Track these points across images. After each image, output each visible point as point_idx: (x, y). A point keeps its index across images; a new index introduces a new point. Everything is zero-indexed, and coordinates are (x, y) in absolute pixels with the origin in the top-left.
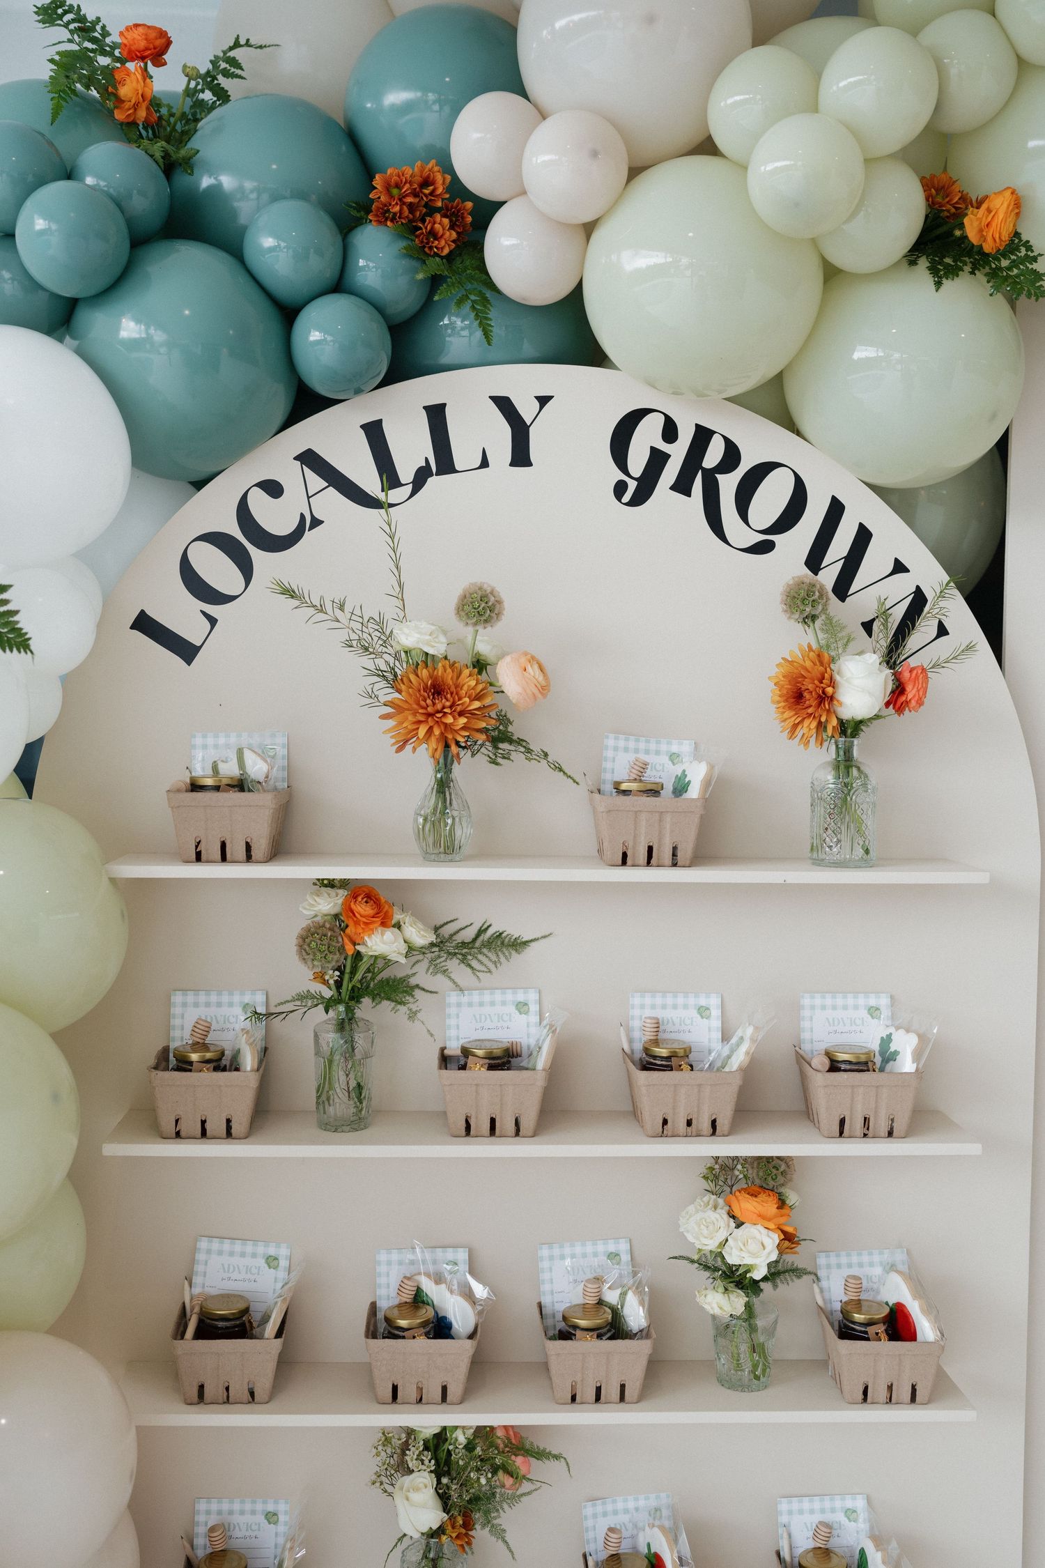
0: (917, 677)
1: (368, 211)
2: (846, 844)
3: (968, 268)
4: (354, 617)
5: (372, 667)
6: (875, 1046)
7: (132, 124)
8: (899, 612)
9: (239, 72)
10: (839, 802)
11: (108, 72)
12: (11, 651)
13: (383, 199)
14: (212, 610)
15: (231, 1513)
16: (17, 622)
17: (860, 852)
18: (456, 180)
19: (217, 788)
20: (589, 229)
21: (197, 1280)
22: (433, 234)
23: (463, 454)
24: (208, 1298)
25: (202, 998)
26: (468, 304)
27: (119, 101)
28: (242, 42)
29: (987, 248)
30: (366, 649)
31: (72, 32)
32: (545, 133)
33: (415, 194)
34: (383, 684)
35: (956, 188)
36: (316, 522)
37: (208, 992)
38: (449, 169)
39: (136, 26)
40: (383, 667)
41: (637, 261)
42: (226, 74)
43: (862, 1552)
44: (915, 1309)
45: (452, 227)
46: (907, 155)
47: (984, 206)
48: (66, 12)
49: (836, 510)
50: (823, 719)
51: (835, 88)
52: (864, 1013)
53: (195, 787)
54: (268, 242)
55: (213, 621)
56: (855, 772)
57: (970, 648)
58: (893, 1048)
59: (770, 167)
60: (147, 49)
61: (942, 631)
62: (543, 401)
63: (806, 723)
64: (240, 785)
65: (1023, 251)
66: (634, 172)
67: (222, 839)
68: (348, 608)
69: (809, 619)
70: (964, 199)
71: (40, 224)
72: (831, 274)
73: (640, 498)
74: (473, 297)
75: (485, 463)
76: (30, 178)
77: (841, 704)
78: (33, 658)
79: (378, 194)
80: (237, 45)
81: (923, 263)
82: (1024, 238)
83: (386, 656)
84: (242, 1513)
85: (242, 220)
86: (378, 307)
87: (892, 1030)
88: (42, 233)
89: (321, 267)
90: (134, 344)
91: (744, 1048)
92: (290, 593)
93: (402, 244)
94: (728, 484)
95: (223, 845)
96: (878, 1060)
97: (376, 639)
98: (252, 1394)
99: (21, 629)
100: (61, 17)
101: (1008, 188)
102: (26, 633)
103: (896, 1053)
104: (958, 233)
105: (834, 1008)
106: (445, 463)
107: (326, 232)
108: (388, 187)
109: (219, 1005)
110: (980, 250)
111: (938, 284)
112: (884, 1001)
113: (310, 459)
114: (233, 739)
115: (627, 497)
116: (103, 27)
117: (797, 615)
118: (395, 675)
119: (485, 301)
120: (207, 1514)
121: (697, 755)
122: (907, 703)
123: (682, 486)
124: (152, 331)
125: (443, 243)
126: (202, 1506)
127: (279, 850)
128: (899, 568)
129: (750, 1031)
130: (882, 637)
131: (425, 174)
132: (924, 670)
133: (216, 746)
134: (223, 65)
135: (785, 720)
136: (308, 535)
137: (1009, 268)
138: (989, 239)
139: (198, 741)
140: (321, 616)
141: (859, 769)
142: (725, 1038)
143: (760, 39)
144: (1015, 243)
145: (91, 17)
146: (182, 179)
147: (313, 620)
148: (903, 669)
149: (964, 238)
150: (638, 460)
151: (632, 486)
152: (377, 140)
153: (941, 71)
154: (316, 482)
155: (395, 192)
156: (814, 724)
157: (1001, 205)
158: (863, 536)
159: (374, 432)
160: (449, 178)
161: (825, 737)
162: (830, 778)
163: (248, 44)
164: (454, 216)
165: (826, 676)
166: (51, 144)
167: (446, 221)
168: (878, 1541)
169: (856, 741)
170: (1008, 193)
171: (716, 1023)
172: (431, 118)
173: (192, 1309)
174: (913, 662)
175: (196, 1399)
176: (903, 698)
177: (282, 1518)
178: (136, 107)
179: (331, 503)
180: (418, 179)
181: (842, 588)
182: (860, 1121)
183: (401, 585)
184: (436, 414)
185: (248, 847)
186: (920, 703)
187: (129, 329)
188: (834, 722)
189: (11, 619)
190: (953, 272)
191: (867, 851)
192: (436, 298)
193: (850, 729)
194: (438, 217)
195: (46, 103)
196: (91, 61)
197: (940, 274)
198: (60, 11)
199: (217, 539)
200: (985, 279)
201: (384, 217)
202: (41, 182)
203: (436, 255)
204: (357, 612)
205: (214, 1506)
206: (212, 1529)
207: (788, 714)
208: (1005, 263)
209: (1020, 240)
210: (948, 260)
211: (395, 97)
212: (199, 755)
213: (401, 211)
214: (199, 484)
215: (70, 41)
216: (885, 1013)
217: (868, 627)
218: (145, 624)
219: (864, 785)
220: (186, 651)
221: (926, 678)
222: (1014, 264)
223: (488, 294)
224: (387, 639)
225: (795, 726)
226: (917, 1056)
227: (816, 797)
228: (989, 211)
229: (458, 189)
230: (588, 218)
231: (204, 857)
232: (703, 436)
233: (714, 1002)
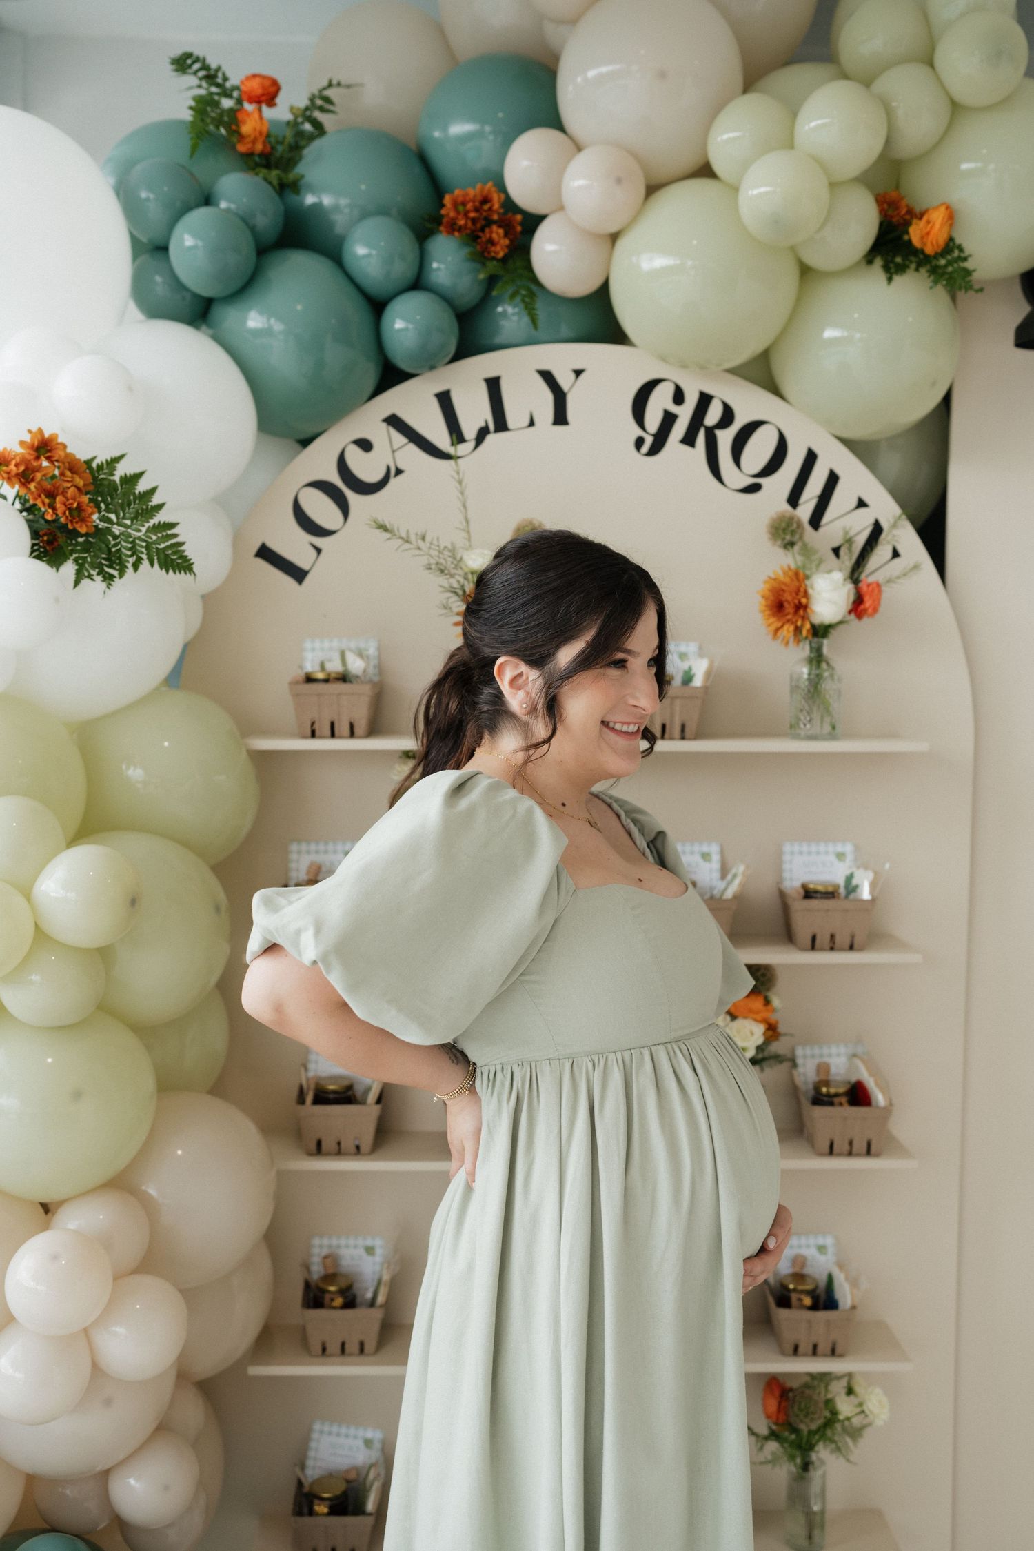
0: (873, 591)
1: (440, 224)
2: (817, 721)
3: (913, 266)
4: (433, 547)
5: (446, 585)
6: (841, 881)
7: (249, 155)
8: (861, 540)
9: (331, 108)
10: (812, 690)
11: (232, 112)
12: (180, 572)
13: (452, 214)
14: (318, 541)
15: (338, 1247)
16: (184, 551)
17: (827, 728)
18: (508, 197)
19: (326, 681)
20: (614, 237)
21: (311, 1066)
22: (491, 242)
23: (514, 416)
24: (320, 1078)
25: (313, 847)
26: (518, 299)
27: (241, 137)
28: (334, 82)
29: (929, 250)
30: (442, 571)
31: (201, 79)
32: (581, 162)
33: (477, 210)
34: (456, 598)
35: (904, 203)
36: (399, 472)
37: (317, 843)
38: (502, 188)
39: (254, 76)
40: (456, 585)
41: (654, 262)
42: (322, 109)
43: (830, 1279)
44: (871, 1084)
45: (506, 235)
46: (864, 179)
47: (925, 218)
48: (194, 62)
49: (811, 458)
50: (799, 623)
51: (807, 127)
52: (833, 858)
53: (309, 679)
54: (361, 251)
55: (319, 551)
56: (824, 665)
57: (916, 567)
58: (854, 882)
59: (755, 192)
60: (263, 95)
61: (896, 554)
62: (578, 373)
63: (786, 627)
64: (344, 678)
65: (956, 253)
66: (652, 189)
67: (332, 720)
68: (428, 539)
69: (789, 545)
70: (910, 212)
71: (189, 241)
72: (805, 271)
73: (655, 449)
74: (524, 292)
75: (532, 424)
76: (178, 204)
77: (813, 612)
78: (195, 579)
79: (448, 211)
80: (330, 85)
81: (878, 262)
82: (958, 241)
83: (458, 577)
84: (347, 1246)
85: (339, 229)
86: (445, 298)
87: (854, 869)
88: (191, 248)
89: (403, 270)
90: (257, 333)
91: (737, 882)
92: (383, 528)
93: (467, 250)
94: (725, 438)
95: (332, 725)
96: (842, 891)
97: (449, 563)
98: (358, 1148)
99: (187, 556)
100: (190, 66)
101: (942, 204)
102: (190, 560)
103: (857, 887)
104: (906, 237)
105: (809, 853)
106: (501, 424)
107: (406, 241)
108: (455, 204)
109: (326, 852)
110: (922, 251)
111: (890, 280)
112: (848, 848)
113: (394, 422)
114: (335, 643)
115: (645, 448)
116: (224, 74)
117: (779, 542)
118: (464, 592)
119: (532, 295)
120: (320, 1247)
121: (701, 653)
122: (865, 610)
123: (689, 440)
124: (272, 321)
125: (498, 248)
126: (316, 1241)
127: (374, 730)
128: (861, 504)
129: (741, 868)
130: (848, 560)
131: (485, 193)
132: (878, 585)
133: (322, 649)
134: (319, 102)
135: (769, 625)
136: (393, 482)
137: (946, 266)
138: (929, 244)
139: (308, 645)
140: (407, 546)
141: (828, 664)
142: (723, 876)
143: (748, 85)
144: (950, 246)
145: (214, 66)
146: (292, 198)
147: (402, 548)
148: (863, 586)
149: (910, 241)
150: (653, 419)
151: (649, 441)
152: (446, 165)
153: (889, 112)
154: (399, 439)
155: (461, 208)
156: (792, 628)
157: (938, 217)
158: (833, 479)
159: (444, 399)
160: (503, 196)
161: (801, 638)
162: (805, 670)
163: (339, 84)
164: (506, 225)
165: (802, 590)
166: (192, 174)
167: (501, 231)
168: (841, 1266)
169: (825, 642)
170: (943, 209)
171: (715, 864)
172: (488, 145)
173: (308, 1089)
174: (871, 579)
175: (315, 1152)
176: (862, 607)
177: (379, 1251)
178: (254, 142)
179: (411, 456)
180: (479, 198)
181: (816, 520)
182: (828, 938)
183: (467, 521)
184: (493, 385)
185: (352, 726)
186: (875, 610)
187: (254, 320)
188: (808, 626)
189: (180, 549)
190: (901, 269)
191: (834, 728)
192: (494, 293)
193: (821, 631)
194: (494, 228)
195: (185, 141)
196: (216, 104)
197: (892, 270)
198: (189, 61)
199: (323, 486)
200: (926, 275)
201: (452, 228)
202: (186, 209)
203: (494, 258)
204: (435, 542)
205: (326, 1241)
206: (326, 1257)
207: (772, 620)
208: (943, 262)
209: (954, 244)
210: (898, 260)
211: (458, 129)
212: (309, 656)
213: (466, 224)
214: (305, 442)
215: (200, 86)
216: (850, 857)
217: (836, 551)
218: (265, 553)
219: (832, 676)
220: (298, 574)
221: (880, 591)
222: (949, 263)
223: (534, 288)
224: (458, 563)
225: (777, 630)
226: (873, 885)
227: (794, 688)
228: (928, 222)
229: (510, 206)
230: (613, 229)
231: (317, 733)
232: (705, 400)
233: (714, 849)
